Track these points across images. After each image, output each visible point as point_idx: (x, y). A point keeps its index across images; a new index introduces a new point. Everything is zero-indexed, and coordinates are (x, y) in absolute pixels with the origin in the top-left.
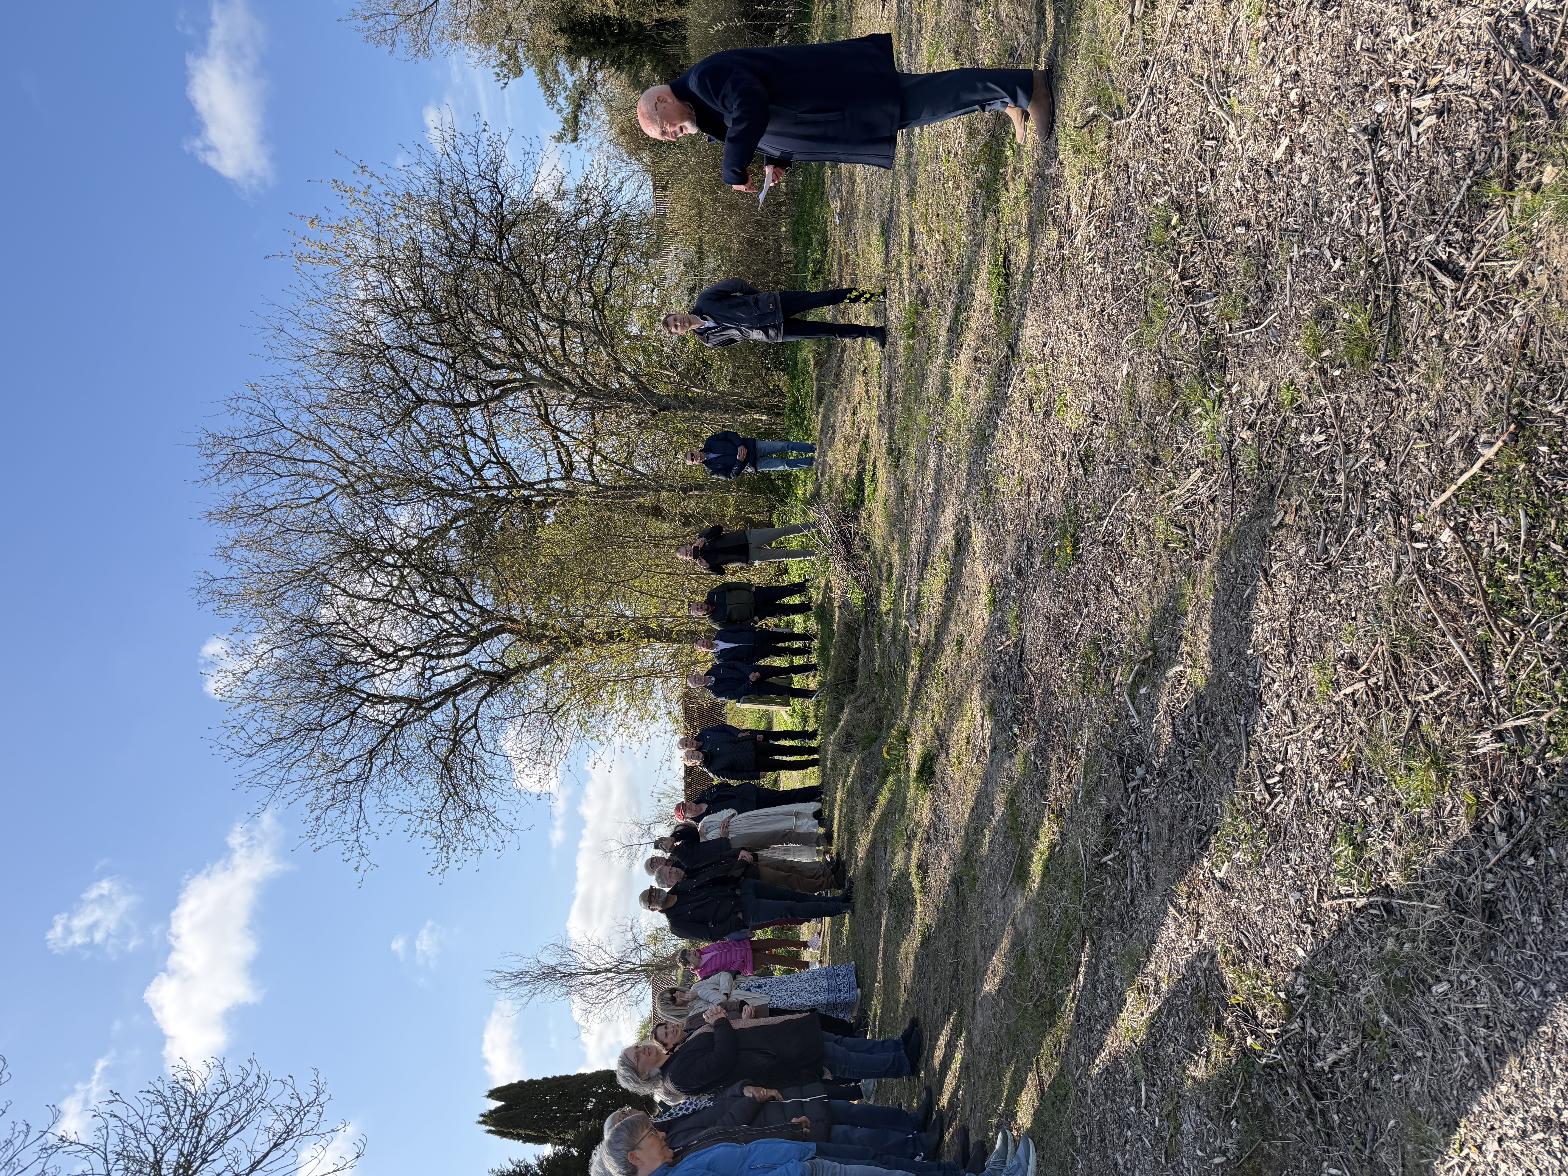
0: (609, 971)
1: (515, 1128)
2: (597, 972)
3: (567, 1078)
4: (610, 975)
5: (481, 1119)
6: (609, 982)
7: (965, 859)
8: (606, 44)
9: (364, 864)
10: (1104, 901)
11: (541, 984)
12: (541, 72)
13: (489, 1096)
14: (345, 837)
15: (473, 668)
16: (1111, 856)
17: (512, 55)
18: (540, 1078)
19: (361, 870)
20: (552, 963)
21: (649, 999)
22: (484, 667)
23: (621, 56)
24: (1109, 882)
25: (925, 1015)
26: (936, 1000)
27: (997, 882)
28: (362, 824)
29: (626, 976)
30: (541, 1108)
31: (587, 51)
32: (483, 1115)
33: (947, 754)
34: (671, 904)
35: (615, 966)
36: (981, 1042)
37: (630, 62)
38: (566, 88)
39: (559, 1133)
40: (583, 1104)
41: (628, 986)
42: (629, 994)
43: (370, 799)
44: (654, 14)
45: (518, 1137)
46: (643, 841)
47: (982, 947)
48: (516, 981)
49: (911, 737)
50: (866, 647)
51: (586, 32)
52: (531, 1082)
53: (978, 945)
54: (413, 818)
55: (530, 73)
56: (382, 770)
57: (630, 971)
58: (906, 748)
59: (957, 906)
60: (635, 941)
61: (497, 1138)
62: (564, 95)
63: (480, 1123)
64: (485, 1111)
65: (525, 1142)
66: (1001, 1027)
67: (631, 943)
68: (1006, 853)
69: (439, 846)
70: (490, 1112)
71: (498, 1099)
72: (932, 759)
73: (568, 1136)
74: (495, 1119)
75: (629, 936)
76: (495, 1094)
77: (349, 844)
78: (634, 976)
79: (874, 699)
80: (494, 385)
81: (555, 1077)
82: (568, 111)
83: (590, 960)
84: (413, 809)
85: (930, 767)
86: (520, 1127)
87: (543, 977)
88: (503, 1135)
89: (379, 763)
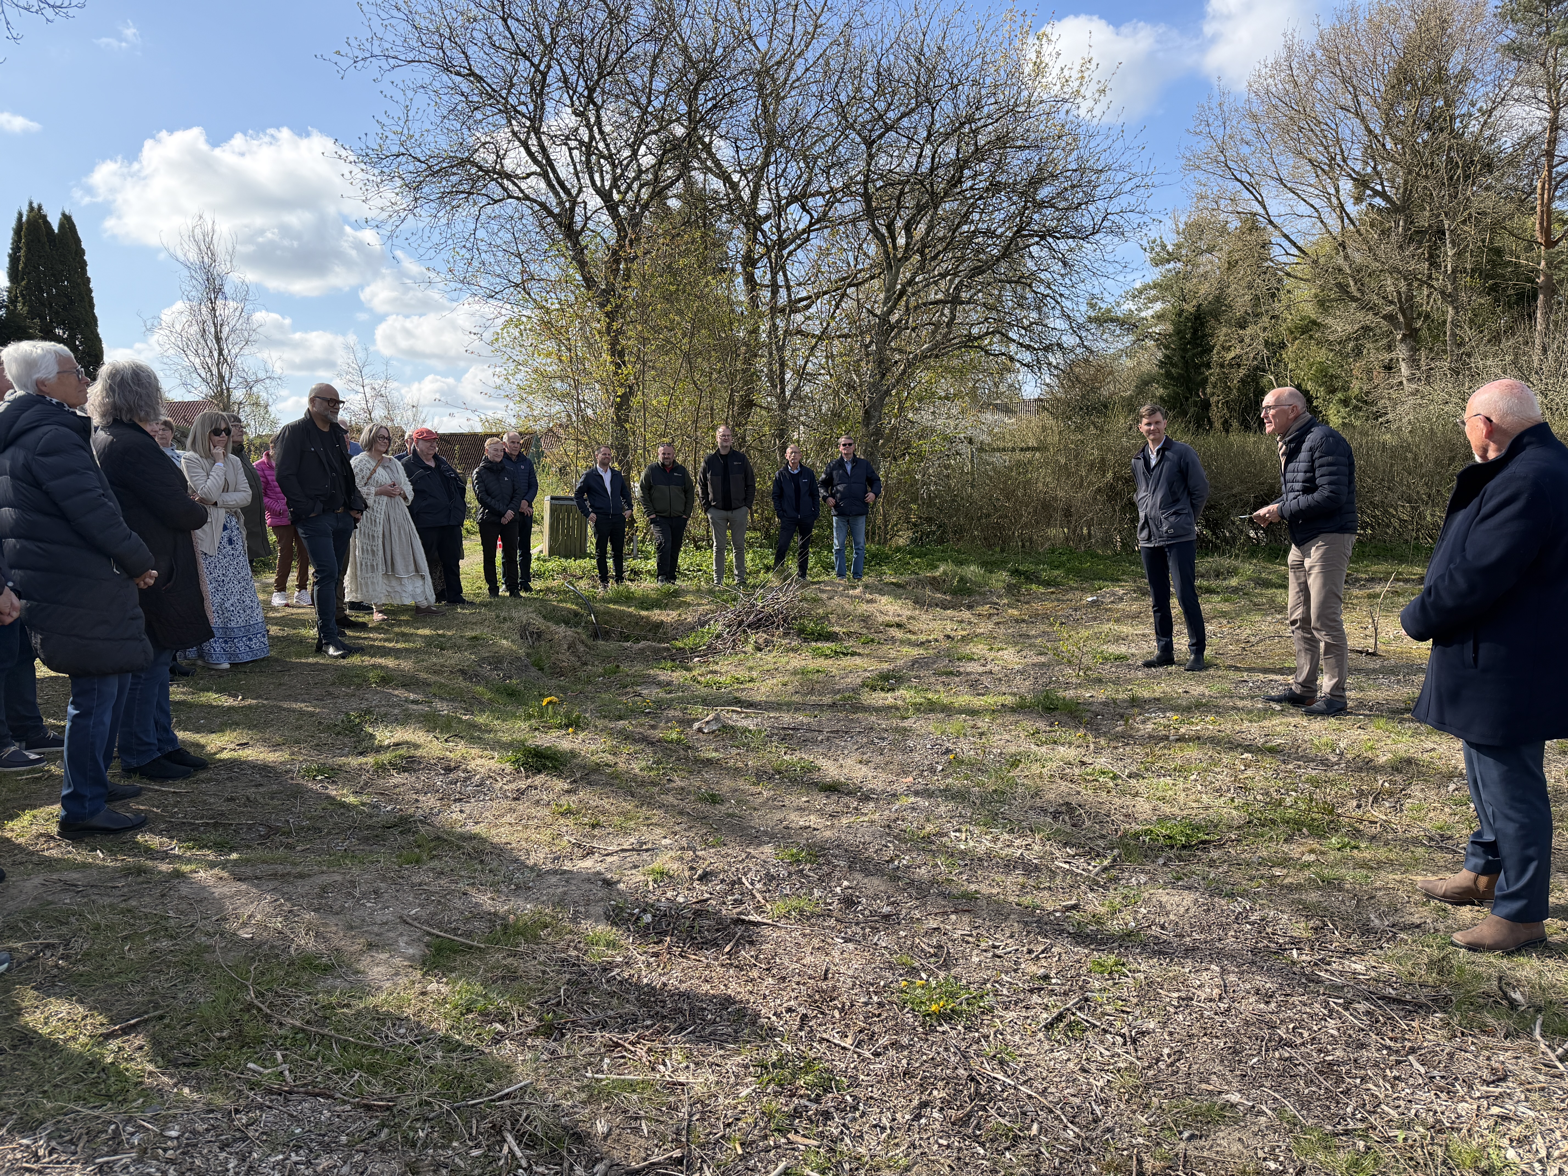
0: (221, 353)
1: (27, 244)
2: (218, 339)
3: (92, 306)
4: (216, 354)
5: (35, 205)
6: (207, 352)
7: (438, 838)
8: (1185, 350)
9: (345, 62)
10: (444, 1147)
11: (201, 277)
12: (1156, 286)
13: (64, 215)
14: (376, 42)
15: (578, 195)
16: (516, 1149)
17: (1172, 257)
18: (89, 274)
19: (337, 58)
20: (226, 289)
21: (189, 398)
22: (579, 210)
23: (1174, 365)
24: (475, 1153)
25: (209, 780)
26: (232, 799)
27: (422, 906)
28: (392, 62)
29: (215, 371)
30: (54, 275)
31: (1178, 332)
32: (40, 208)
33: (568, 792)
34: (320, 425)
35: (226, 360)
36: (181, 898)
37: (1168, 375)
38: (1139, 310)
39: (22, 295)
40: (61, 324)
41: (203, 375)
42: (194, 375)
43: (424, 74)
44: (1215, 398)
45: (16, 248)
46: (367, 389)
47: (324, 889)
48: (203, 247)
49: (575, 733)
50: (642, 650)
51: (1195, 332)
52: (84, 264)
53: (325, 879)
54: (401, 123)
55: (1154, 274)
56: (456, 87)
57: (221, 377)
58: (560, 727)
59: (369, 827)
60: (256, 381)
61: (13, 223)
62: (1133, 308)
63: (31, 204)
64: (45, 210)
65: (10, 256)
66: (207, 934)
67: (254, 378)
68: (468, 919)
69: (370, 152)
70: (45, 217)
71: (61, 226)
72: (555, 768)
73: (19, 306)
74: (36, 221)
75: (262, 375)
76: (67, 221)
77: (368, 46)
78: (216, 381)
79: (586, 664)
80: (890, 227)
81: (91, 291)
82: (1119, 313)
83: (233, 331)
84: (410, 123)
85: (545, 767)
86: (29, 250)
87: (210, 279)
88: (18, 231)
89: (465, 86)
